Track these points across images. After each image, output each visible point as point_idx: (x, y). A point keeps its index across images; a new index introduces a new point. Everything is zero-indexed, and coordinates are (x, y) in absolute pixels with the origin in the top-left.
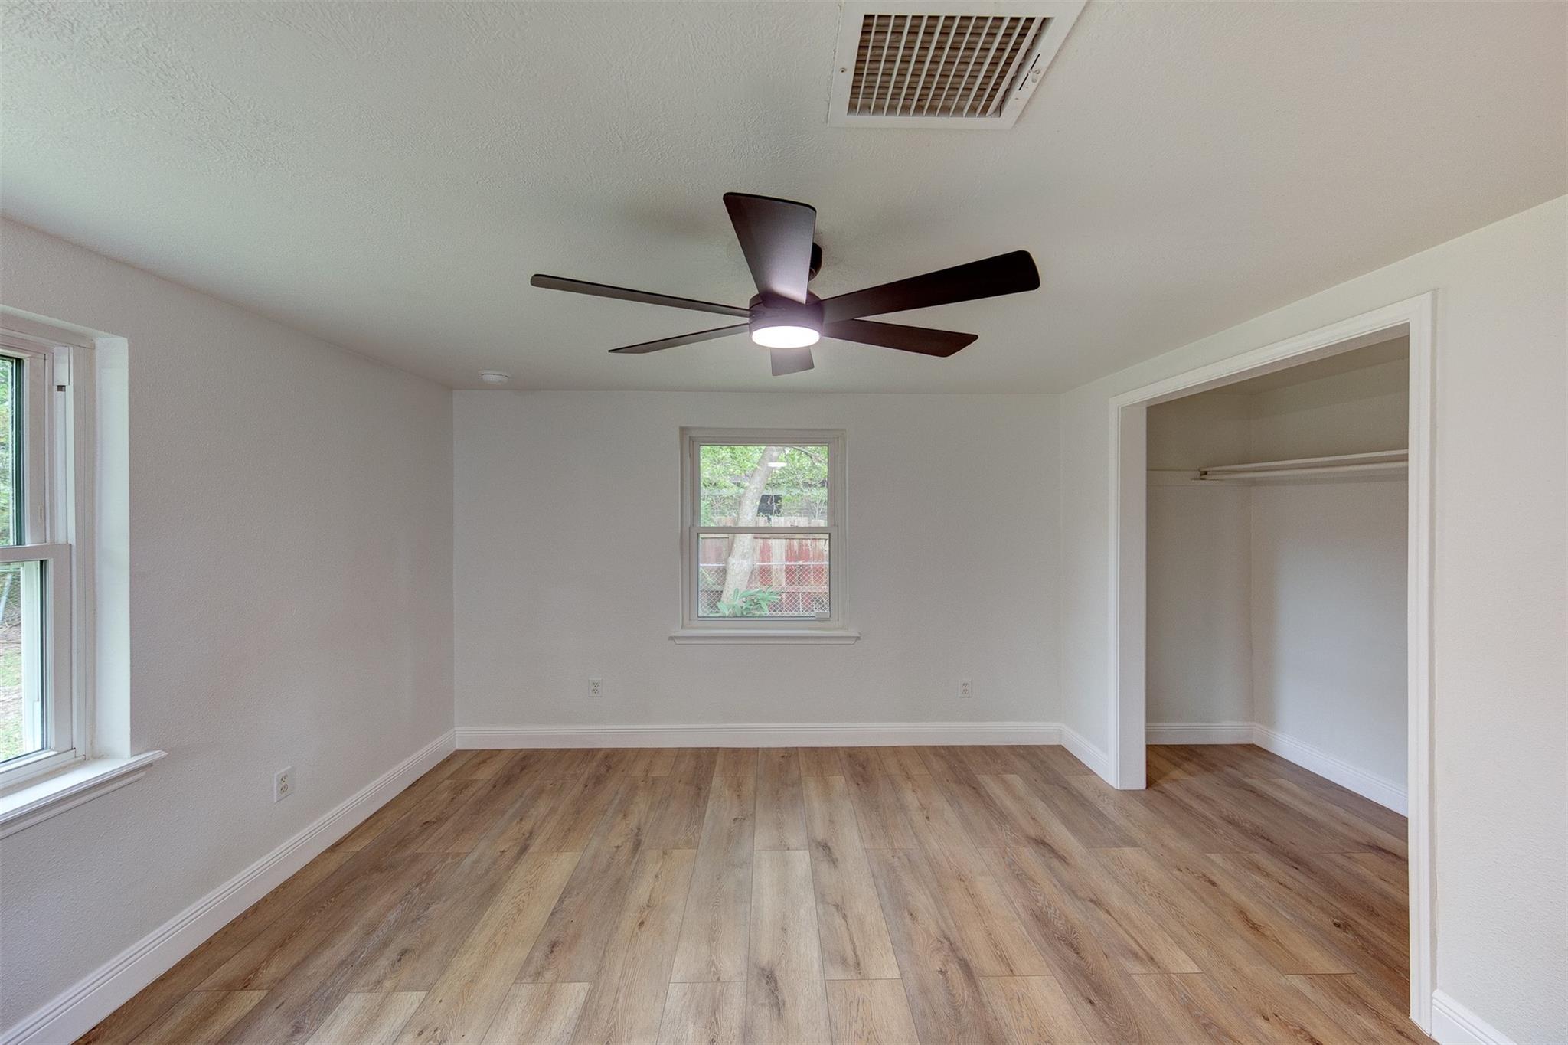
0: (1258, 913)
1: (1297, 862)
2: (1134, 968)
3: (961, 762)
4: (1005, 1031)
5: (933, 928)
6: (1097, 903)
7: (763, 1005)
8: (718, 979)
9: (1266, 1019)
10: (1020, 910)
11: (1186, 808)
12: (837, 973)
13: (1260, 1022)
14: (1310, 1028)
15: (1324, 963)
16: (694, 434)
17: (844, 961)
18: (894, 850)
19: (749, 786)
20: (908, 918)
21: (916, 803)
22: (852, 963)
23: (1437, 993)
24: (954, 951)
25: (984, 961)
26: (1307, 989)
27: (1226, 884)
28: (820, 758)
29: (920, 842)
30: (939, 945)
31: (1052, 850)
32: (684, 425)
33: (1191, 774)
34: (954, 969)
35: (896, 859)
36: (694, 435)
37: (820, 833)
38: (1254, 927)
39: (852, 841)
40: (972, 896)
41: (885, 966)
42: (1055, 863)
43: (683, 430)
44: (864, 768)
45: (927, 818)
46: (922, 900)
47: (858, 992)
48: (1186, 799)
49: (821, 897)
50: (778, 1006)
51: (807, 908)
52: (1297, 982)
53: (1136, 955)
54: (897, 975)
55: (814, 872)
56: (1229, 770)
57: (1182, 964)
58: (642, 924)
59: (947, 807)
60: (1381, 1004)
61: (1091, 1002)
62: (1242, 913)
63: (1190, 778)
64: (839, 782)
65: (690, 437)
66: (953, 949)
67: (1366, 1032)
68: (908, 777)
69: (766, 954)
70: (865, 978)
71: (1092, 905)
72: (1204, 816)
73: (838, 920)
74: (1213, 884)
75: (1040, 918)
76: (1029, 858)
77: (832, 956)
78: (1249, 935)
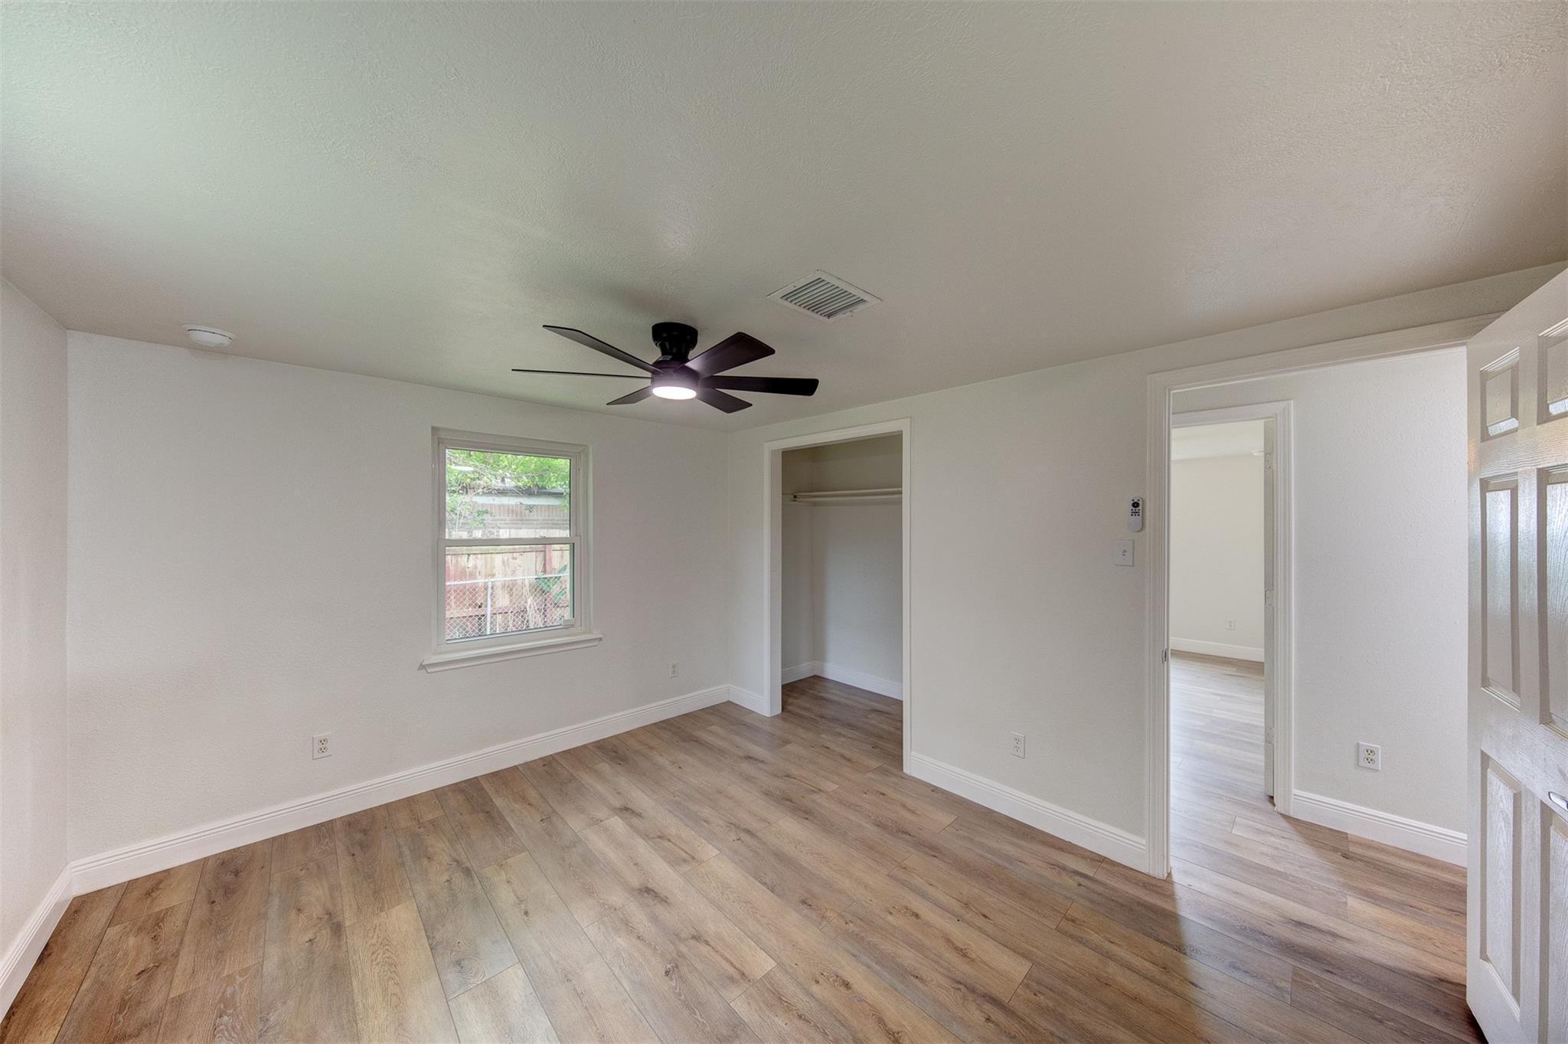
0: (847, 753)
1: (851, 726)
2: (815, 797)
3: (679, 728)
4: (780, 848)
5: (721, 823)
6: (788, 776)
7: (655, 905)
8: (615, 909)
9: (866, 793)
10: (757, 794)
11: (802, 717)
12: (686, 868)
13: (864, 795)
14: (880, 790)
15: (874, 764)
16: (443, 435)
17: (685, 861)
18: (673, 793)
19: (532, 794)
20: (705, 824)
21: (667, 762)
22: (690, 859)
23: (913, 753)
24: (738, 828)
25: (755, 825)
26: (873, 776)
27: (833, 746)
28: (577, 755)
29: (685, 783)
30: (729, 829)
31: (756, 760)
32: (435, 425)
33: (796, 698)
34: (743, 836)
35: (677, 798)
36: (443, 437)
37: (617, 803)
38: (849, 760)
39: (641, 797)
40: (731, 798)
41: (709, 852)
42: (760, 765)
43: (435, 430)
44: (616, 752)
45: (680, 768)
46: (706, 812)
47: (703, 870)
48: (798, 711)
49: (646, 836)
50: (664, 901)
51: (643, 849)
52: (870, 775)
53: (814, 792)
54: (718, 852)
55: (632, 826)
56: (811, 691)
57: (831, 787)
58: (526, 913)
59: (687, 757)
60: (894, 771)
61: (807, 819)
62: (843, 756)
63: (797, 701)
64: (605, 767)
65: (439, 438)
66: (738, 827)
67: (894, 782)
68: (652, 748)
69: (635, 882)
70: (702, 862)
71: (786, 778)
72: (811, 718)
73: (666, 844)
74: (828, 748)
75: (768, 794)
76: (746, 767)
77: (675, 862)
78: (848, 764)
